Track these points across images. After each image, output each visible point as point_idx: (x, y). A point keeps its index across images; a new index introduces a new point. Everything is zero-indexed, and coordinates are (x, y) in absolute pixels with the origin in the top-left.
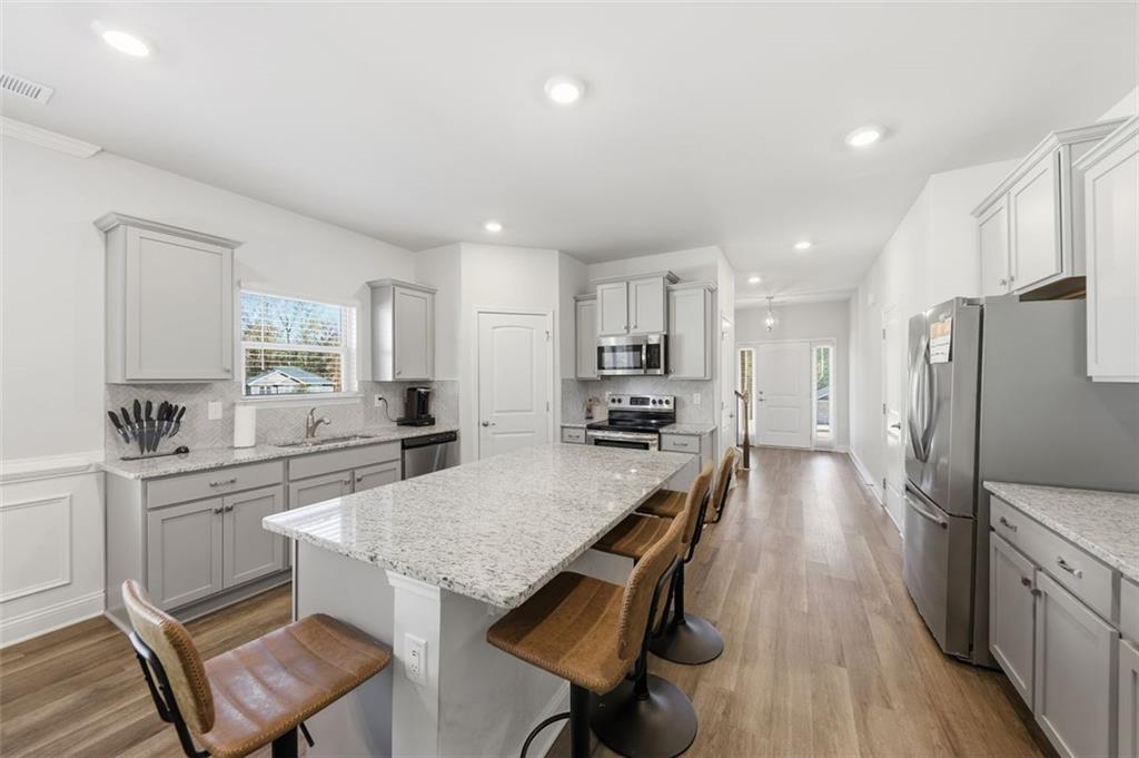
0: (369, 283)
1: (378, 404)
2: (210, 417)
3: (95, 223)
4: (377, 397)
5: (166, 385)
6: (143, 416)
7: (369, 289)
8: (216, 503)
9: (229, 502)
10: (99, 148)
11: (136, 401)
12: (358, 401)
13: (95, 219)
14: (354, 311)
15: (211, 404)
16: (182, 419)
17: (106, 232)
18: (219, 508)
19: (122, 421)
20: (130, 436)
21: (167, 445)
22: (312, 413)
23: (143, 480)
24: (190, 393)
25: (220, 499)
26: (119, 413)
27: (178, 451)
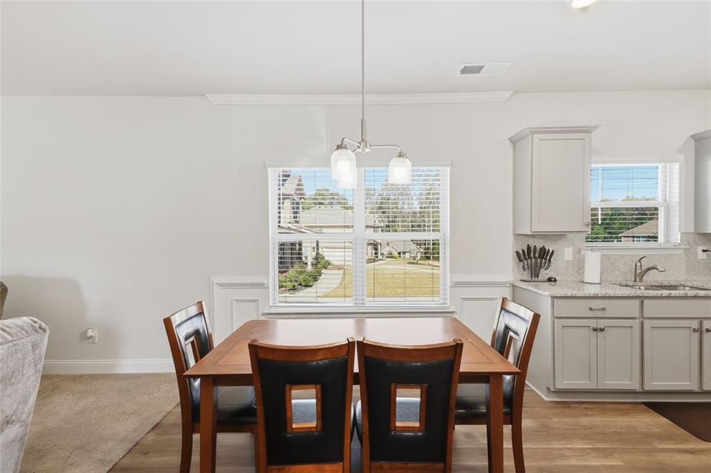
0: (692, 136)
1: (702, 256)
2: (566, 259)
3: (509, 139)
4: (700, 248)
5: (541, 235)
6: (532, 256)
7: (693, 142)
8: (593, 323)
9: (601, 324)
10: (512, 92)
11: (528, 245)
12: (681, 252)
13: (509, 137)
14: (677, 166)
15: (566, 249)
16: (552, 259)
17: (514, 143)
18: (595, 327)
19: (523, 258)
20: (526, 267)
21: (544, 274)
22: (640, 261)
23: (552, 297)
24: (554, 241)
25: (595, 321)
26: (521, 252)
27: (550, 280)
